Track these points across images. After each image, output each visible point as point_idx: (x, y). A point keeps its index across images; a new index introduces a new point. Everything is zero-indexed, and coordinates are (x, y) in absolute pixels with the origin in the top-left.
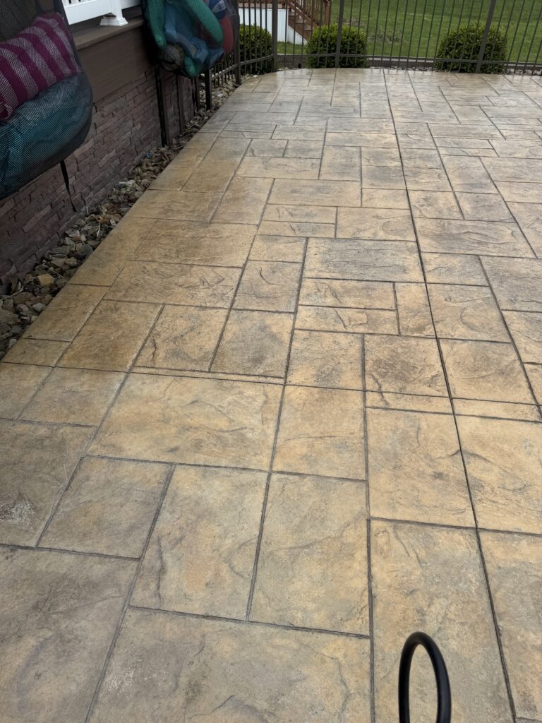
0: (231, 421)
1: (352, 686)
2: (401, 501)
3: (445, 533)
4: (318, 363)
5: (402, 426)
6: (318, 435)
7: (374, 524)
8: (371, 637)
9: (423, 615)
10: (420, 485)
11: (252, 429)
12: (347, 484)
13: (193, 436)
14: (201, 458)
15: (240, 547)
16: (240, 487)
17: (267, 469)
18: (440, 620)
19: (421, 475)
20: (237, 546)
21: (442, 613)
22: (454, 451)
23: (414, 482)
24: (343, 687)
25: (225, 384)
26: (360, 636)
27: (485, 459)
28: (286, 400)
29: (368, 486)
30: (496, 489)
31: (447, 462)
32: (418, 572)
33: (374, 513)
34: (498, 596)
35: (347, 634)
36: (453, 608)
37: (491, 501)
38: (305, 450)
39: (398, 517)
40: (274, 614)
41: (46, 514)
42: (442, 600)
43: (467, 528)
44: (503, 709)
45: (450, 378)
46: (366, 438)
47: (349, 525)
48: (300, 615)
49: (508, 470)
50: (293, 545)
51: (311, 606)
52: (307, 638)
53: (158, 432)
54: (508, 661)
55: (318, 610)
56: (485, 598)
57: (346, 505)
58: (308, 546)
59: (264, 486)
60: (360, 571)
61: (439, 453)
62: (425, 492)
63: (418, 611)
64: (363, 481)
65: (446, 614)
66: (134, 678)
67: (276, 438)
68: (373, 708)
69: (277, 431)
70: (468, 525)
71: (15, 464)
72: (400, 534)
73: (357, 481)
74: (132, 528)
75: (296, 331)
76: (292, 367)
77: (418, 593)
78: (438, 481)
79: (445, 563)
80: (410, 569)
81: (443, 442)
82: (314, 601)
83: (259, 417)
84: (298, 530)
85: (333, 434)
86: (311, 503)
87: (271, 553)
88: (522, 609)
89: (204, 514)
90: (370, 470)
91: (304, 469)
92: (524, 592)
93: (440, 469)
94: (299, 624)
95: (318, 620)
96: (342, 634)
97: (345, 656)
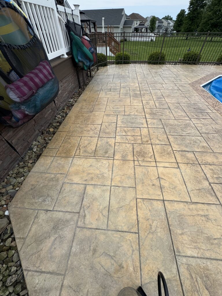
0: (100, 171)
1: (134, 247)
2: (144, 193)
3: (155, 202)
4: (122, 153)
5: (144, 171)
6: (123, 174)
7: (138, 200)
8: (138, 233)
9: (151, 226)
10: (149, 188)
11: (106, 173)
12: (131, 188)
13: (90, 176)
14: (93, 183)
15: (104, 208)
16: (103, 191)
17: (110, 185)
18: (155, 227)
19: (149, 185)
20: (103, 208)
21: (156, 225)
22: (157, 177)
23: (147, 187)
24: (132, 248)
25: (98, 160)
26: (136, 233)
27: (165, 180)
28: (114, 164)
29: (136, 189)
30: (168, 188)
31: (155, 181)
32: (149, 213)
33: (138, 197)
34: (170, 219)
35: (132, 232)
36: (158, 224)
37: (167, 192)
38: (119, 179)
39: (144, 197)
40: (114, 228)
41: (55, 200)
42: (156, 221)
43: (161, 200)
44: (172, 253)
45: (155, 156)
46: (135, 175)
47: (131, 201)
48: (120, 227)
49: (171, 182)
50: (118, 207)
51: (123, 225)
52: (122, 234)
53: (82, 175)
54: (173, 239)
55: (125, 226)
56: (167, 221)
57: (130, 195)
58: (121, 207)
59: (110, 190)
60: (135, 214)
61: (153, 178)
62: (150, 190)
63: (150, 225)
64: (135, 187)
65: (157, 226)
66: (79, 248)
67: (112, 176)
68: (140, 253)
69: (112, 174)
70: (161, 199)
71: (46, 186)
72: (145, 203)
73: (133, 187)
74: (77, 204)
75: (116, 143)
76: (115, 154)
77: (150, 219)
78: (153, 187)
79: (156, 211)
80: (147, 213)
81: (154, 175)
82: (124, 223)
83: (107, 170)
84: (119, 203)
85: (126, 174)
86: (122, 195)
87: (112, 210)
88: (176, 223)
89: (95, 199)
90: (136, 184)
91: (120, 185)
92: (176, 218)
93: (154, 183)
94: (120, 230)
95: (125, 229)
96: (131, 232)
97: (132, 239)
